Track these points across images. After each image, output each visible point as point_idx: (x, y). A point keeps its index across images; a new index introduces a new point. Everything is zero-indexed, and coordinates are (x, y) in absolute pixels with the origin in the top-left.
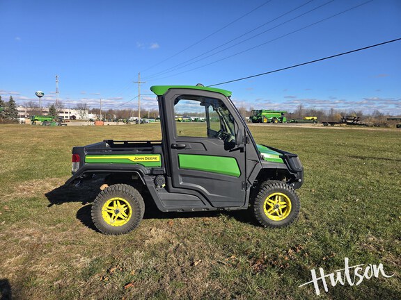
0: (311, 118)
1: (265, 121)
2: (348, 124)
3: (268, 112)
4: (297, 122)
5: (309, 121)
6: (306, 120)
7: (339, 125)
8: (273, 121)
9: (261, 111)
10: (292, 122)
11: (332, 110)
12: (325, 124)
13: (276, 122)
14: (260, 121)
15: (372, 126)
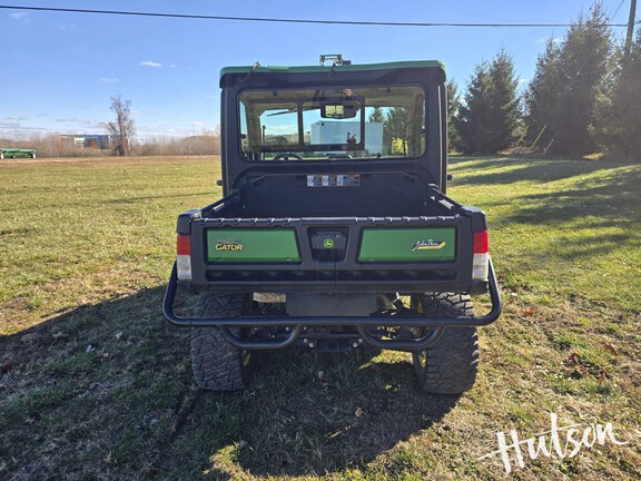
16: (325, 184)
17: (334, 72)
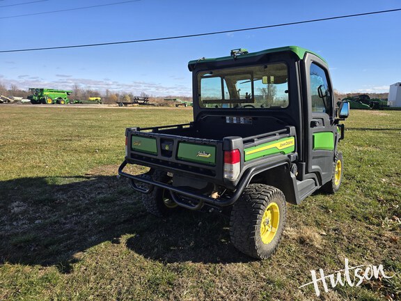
0: (95, 98)
1: (50, 102)
2: (140, 104)
3: (51, 91)
4: (81, 103)
5: (93, 102)
6: (90, 100)
7: (131, 105)
8: (58, 102)
9: (42, 90)
10: (76, 103)
11: (107, 91)
12: (120, 104)
13: (62, 102)
14: (43, 102)
15: (158, 106)
16: (235, 122)
17: (236, 59)
